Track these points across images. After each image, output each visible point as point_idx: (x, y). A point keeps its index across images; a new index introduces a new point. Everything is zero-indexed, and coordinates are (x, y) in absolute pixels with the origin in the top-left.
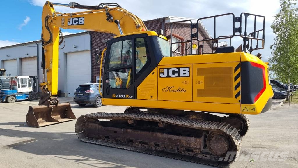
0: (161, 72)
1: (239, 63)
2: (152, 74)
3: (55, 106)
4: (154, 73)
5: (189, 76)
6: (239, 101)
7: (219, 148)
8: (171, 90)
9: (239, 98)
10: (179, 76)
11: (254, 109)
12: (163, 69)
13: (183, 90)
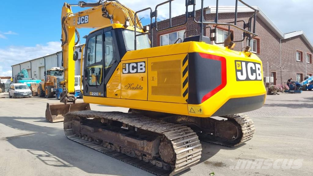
0: (123, 68)
1: (187, 54)
2: (117, 70)
3: (72, 103)
4: (118, 69)
5: (145, 72)
6: (186, 100)
7: (166, 154)
8: (131, 87)
9: (187, 97)
10: (137, 72)
11: (200, 110)
12: (125, 65)
13: (141, 87)
